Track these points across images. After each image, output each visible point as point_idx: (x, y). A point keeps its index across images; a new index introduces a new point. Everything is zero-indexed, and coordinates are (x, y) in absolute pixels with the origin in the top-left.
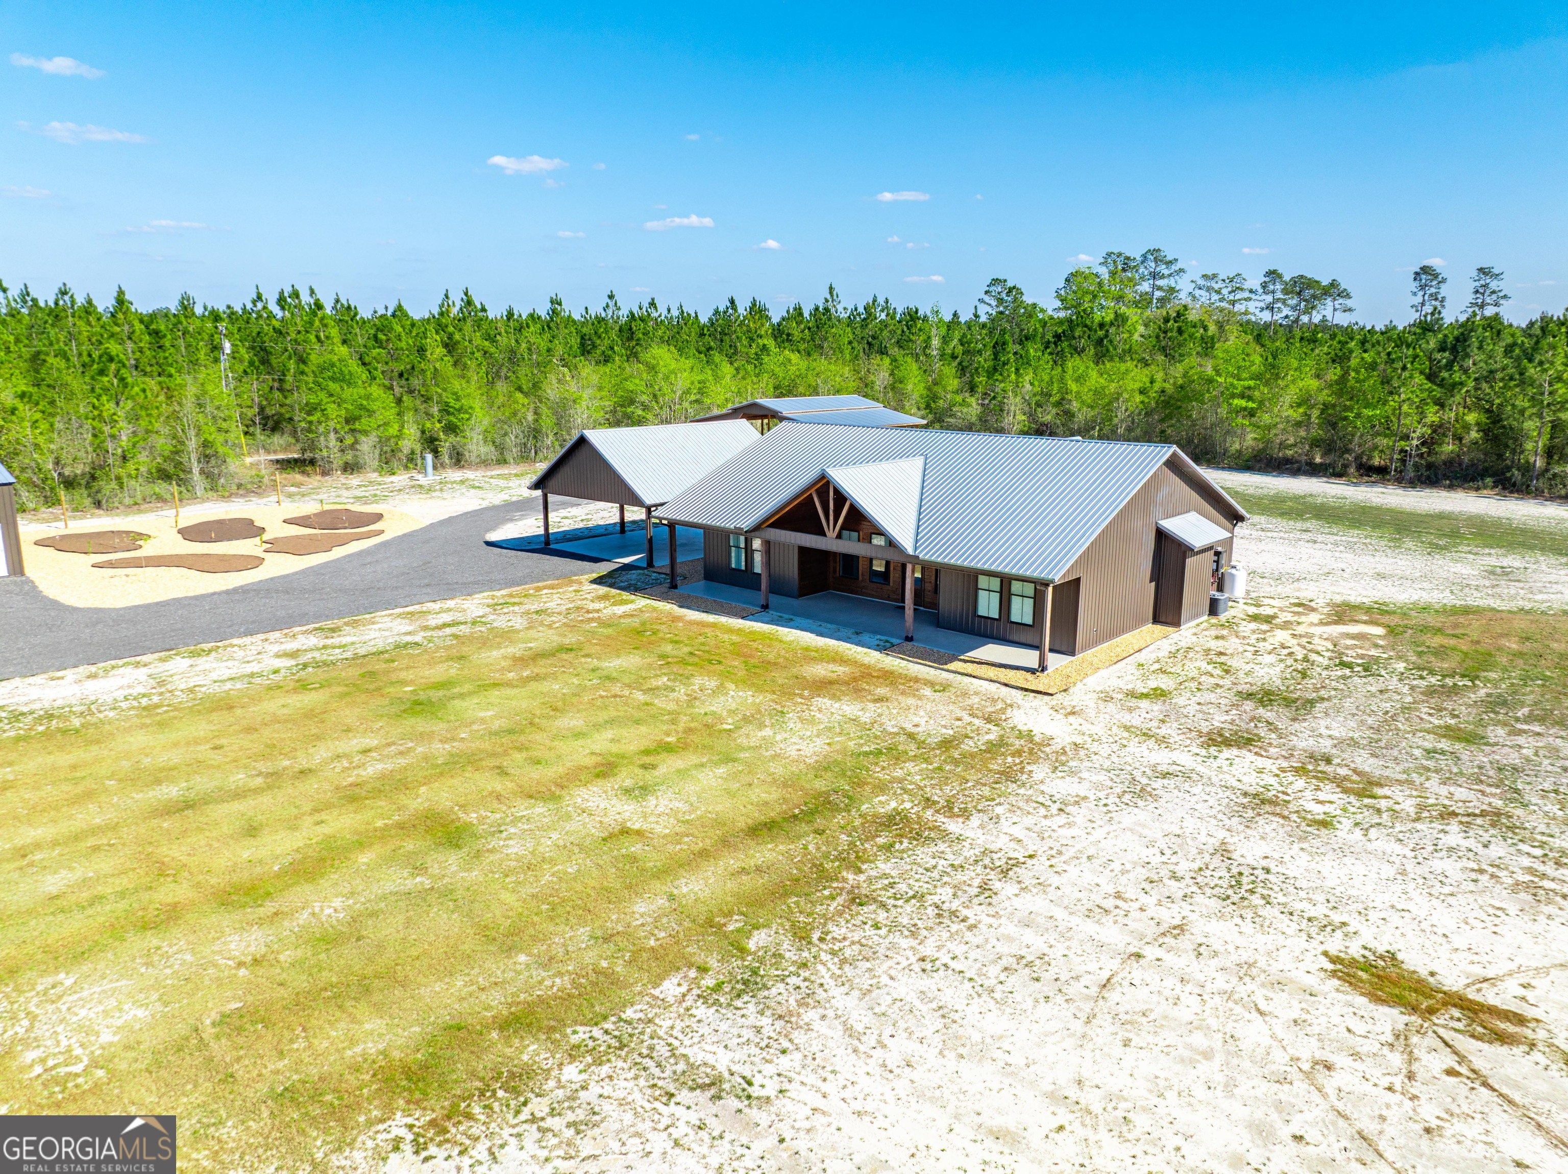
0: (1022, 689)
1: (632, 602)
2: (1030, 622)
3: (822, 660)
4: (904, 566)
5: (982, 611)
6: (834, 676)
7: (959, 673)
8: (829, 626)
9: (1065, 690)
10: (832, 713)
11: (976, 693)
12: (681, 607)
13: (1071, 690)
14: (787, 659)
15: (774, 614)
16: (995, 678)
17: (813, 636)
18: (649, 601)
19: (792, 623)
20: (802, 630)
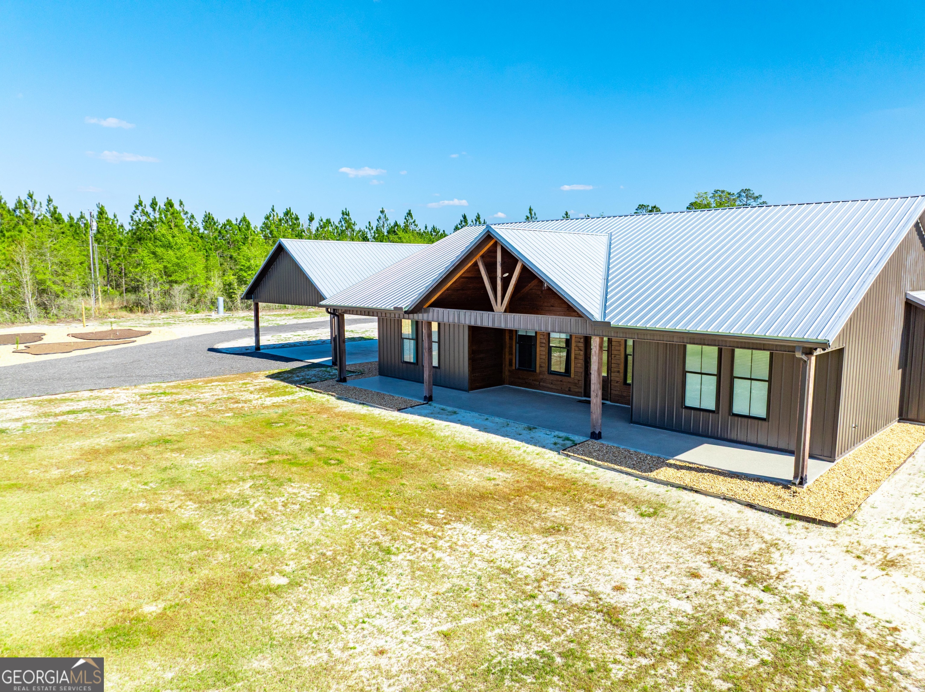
0: (779, 513)
1: (292, 393)
2: (762, 413)
3: (477, 462)
4: (587, 340)
5: (691, 400)
6: (490, 486)
7: (673, 485)
8: (497, 419)
9: (850, 517)
10: (472, 555)
11: (710, 521)
12: (339, 398)
13: (858, 516)
14: (431, 459)
15: (435, 406)
16: (730, 495)
17: (474, 431)
18: (309, 393)
19: (455, 416)
20: (463, 423)
